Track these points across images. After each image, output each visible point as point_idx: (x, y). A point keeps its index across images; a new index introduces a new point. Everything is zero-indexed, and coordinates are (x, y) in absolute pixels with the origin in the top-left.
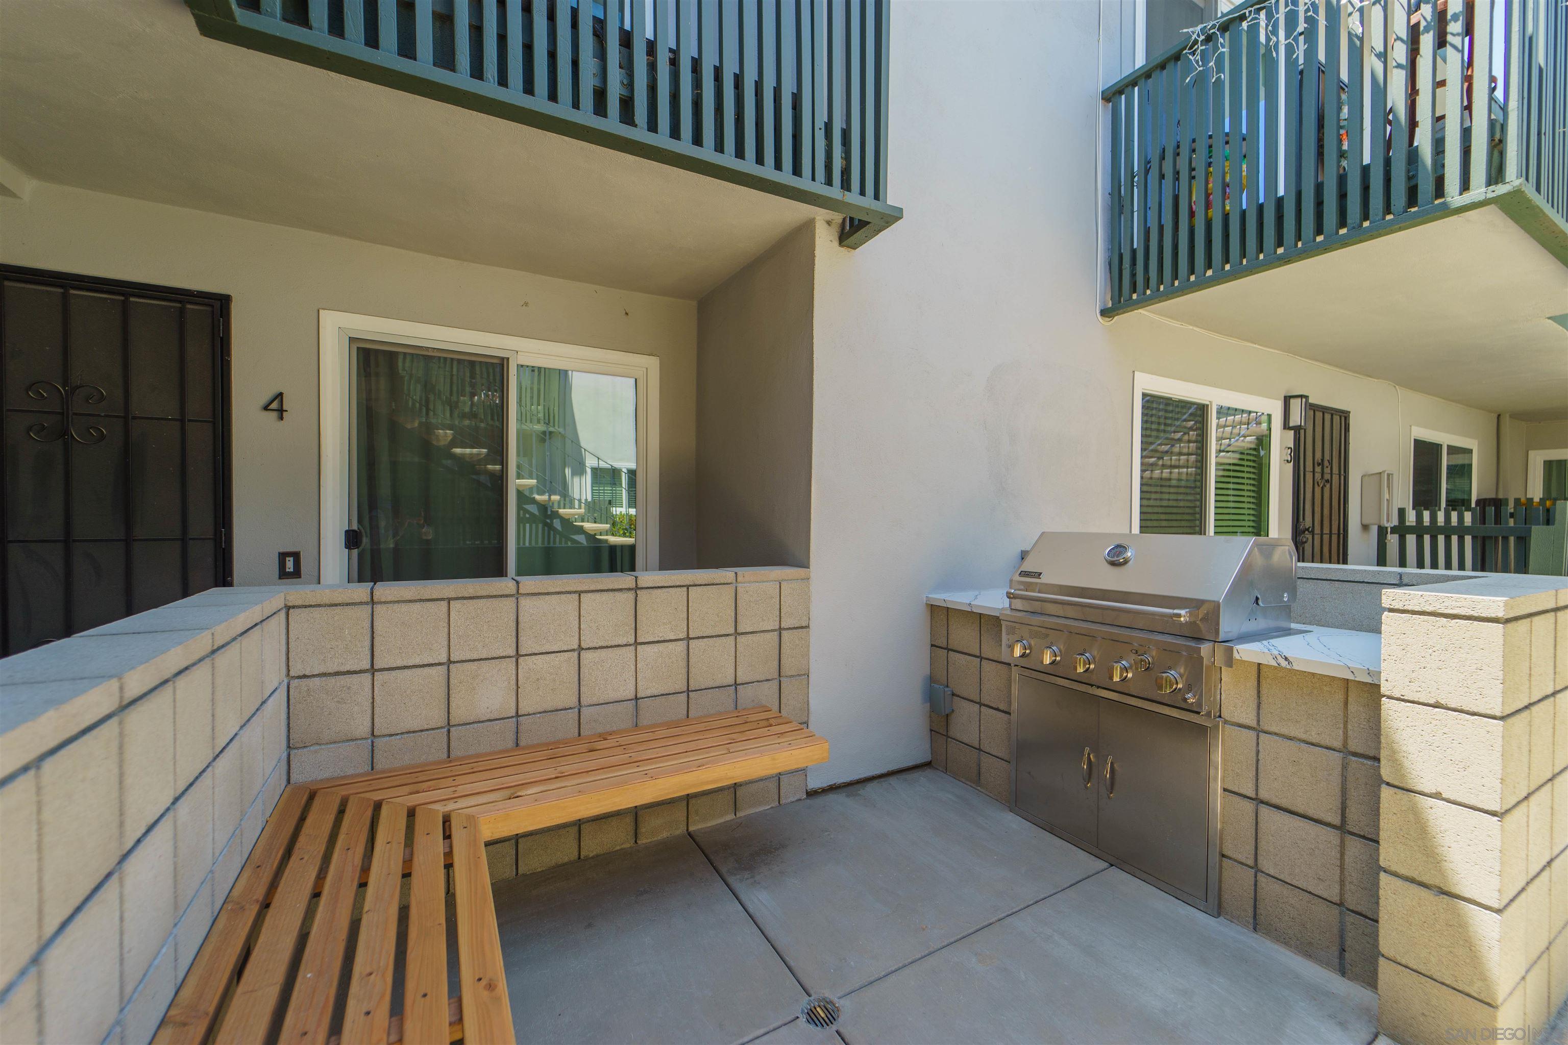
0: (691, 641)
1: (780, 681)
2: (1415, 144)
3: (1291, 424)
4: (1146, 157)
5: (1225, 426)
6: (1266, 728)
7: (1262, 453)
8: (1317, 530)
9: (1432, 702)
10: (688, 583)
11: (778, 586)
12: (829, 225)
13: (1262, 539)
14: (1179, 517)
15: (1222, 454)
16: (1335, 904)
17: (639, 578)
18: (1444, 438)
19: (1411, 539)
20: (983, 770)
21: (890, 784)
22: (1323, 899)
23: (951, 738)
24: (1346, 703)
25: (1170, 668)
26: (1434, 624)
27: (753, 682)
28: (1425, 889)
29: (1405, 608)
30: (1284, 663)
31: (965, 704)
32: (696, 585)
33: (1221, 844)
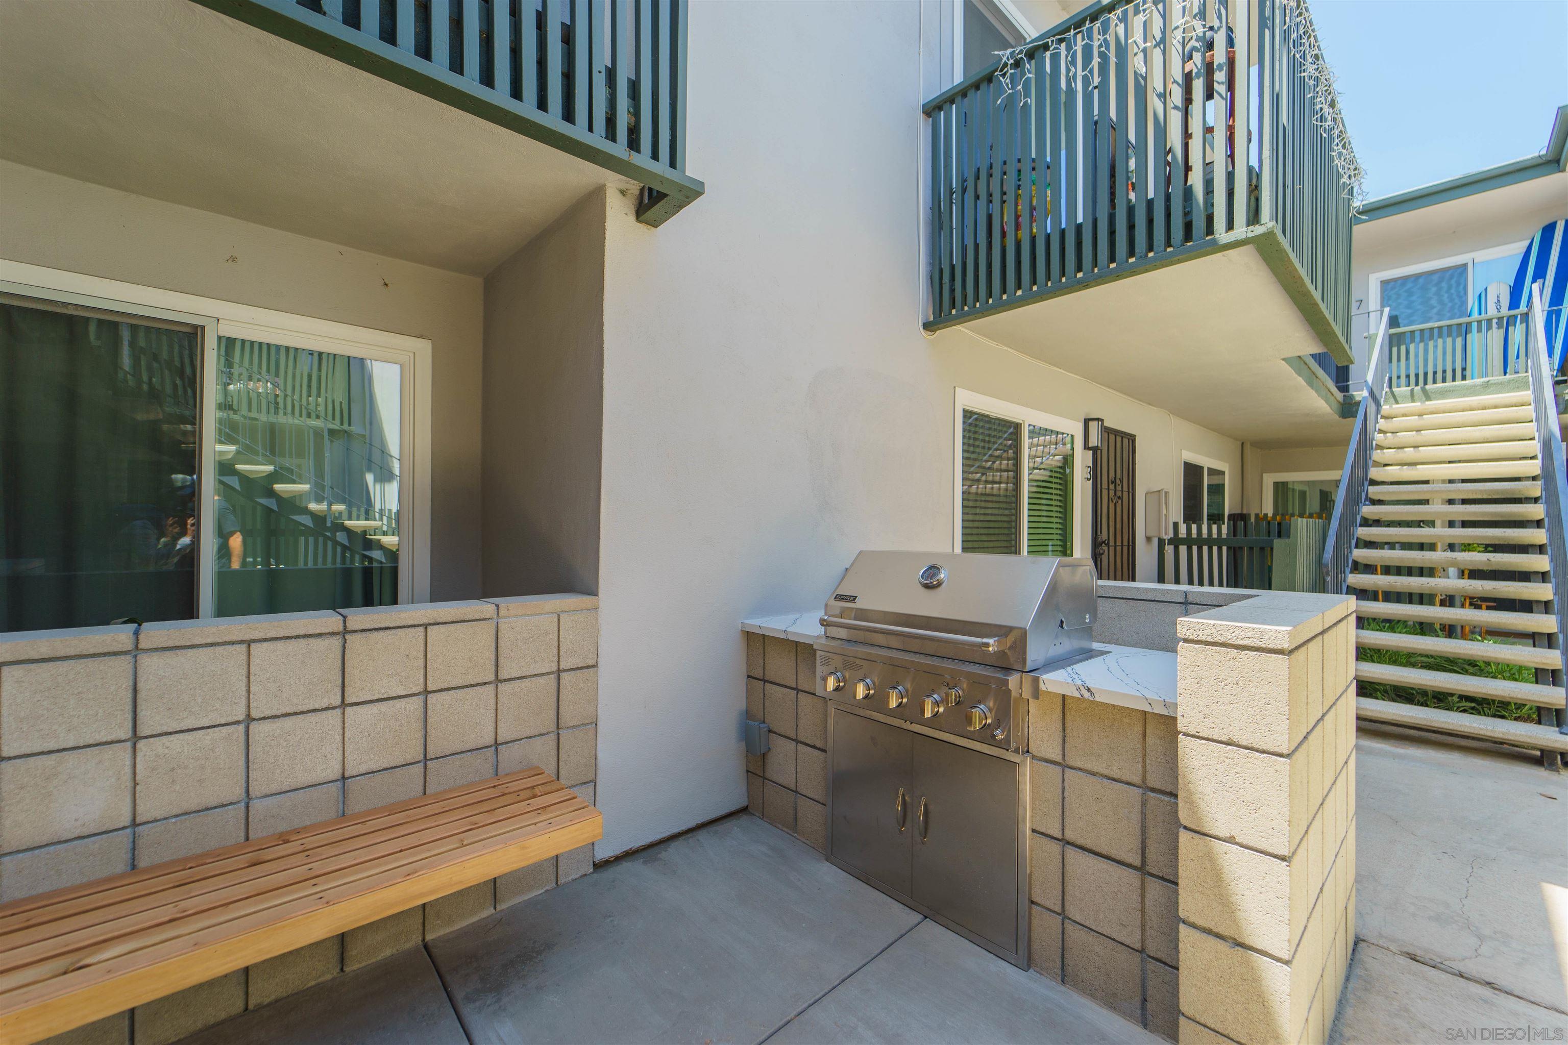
0: (429, 696)
1: (558, 734)
2: (1189, 184)
3: (1090, 446)
4: (963, 175)
5: (1038, 445)
6: (1071, 763)
7: (1068, 471)
8: (1112, 543)
9: (1225, 740)
10: (426, 621)
11: (556, 620)
12: (624, 195)
13: (1067, 559)
14: (997, 531)
15: (1036, 471)
16: (1137, 951)
17: (349, 618)
18: (1206, 462)
19: (1183, 549)
20: (800, 815)
21: (698, 840)
22: (1126, 945)
23: (768, 779)
24: (1144, 736)
25: (980, 702)
26: (1225, 656)
27: (521, 739)
28: (1222, 941)
29: (1199, 638)
30: (1087, 695)
31: (781, 741)
32: (438, 624)
33: (1030, 889)
